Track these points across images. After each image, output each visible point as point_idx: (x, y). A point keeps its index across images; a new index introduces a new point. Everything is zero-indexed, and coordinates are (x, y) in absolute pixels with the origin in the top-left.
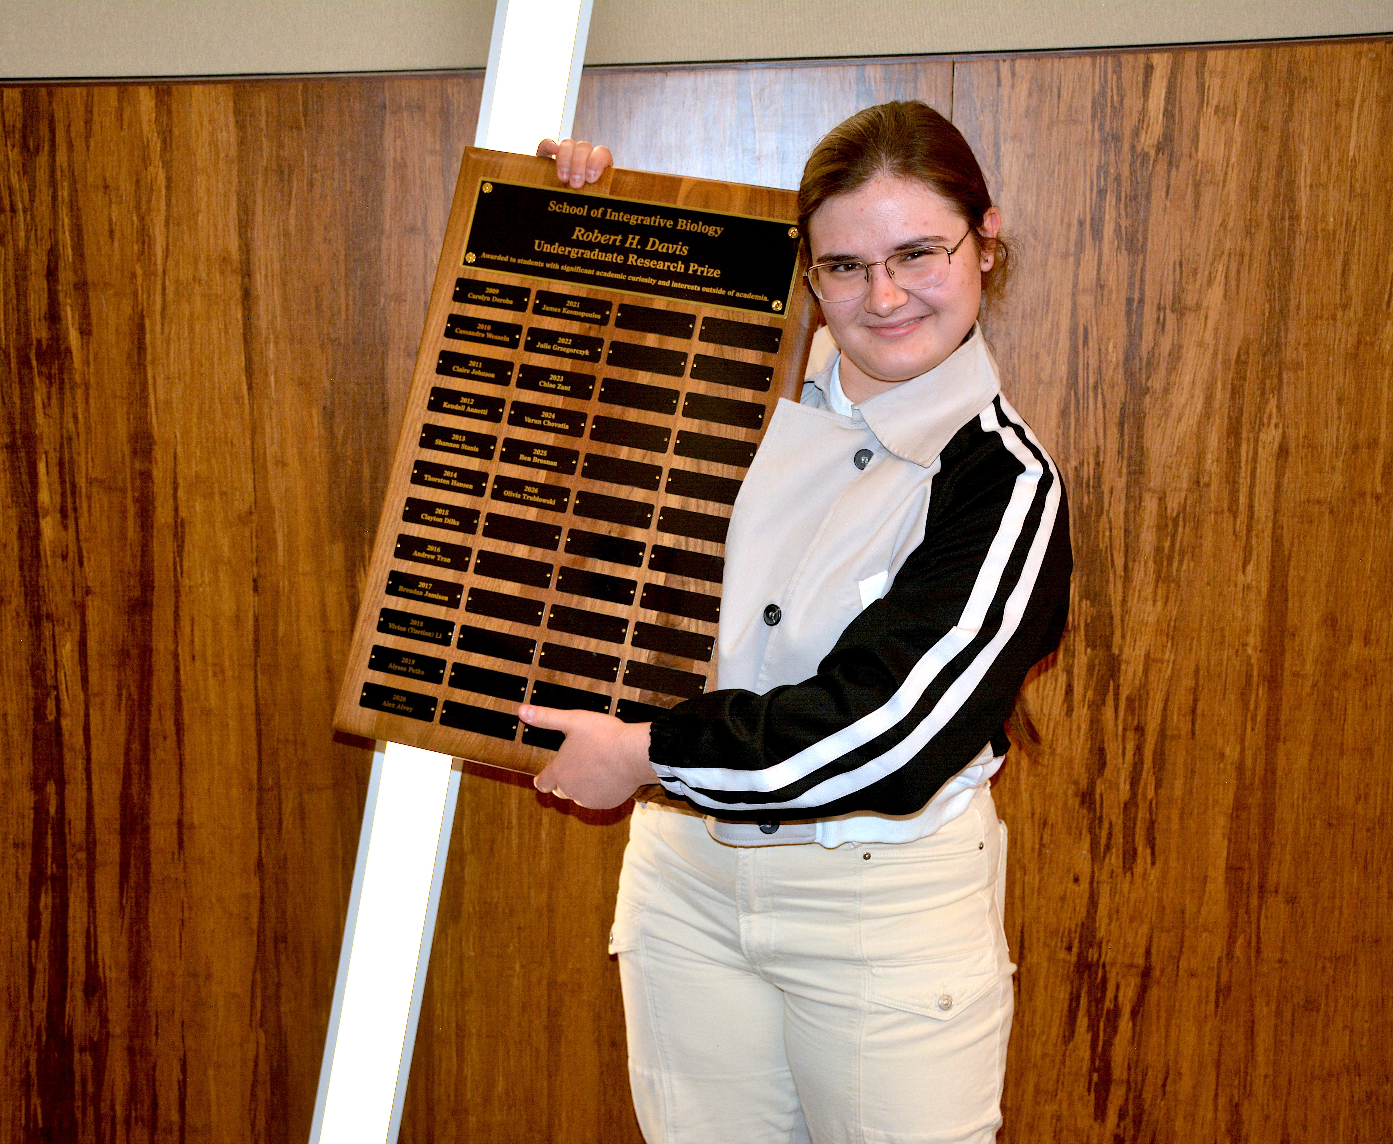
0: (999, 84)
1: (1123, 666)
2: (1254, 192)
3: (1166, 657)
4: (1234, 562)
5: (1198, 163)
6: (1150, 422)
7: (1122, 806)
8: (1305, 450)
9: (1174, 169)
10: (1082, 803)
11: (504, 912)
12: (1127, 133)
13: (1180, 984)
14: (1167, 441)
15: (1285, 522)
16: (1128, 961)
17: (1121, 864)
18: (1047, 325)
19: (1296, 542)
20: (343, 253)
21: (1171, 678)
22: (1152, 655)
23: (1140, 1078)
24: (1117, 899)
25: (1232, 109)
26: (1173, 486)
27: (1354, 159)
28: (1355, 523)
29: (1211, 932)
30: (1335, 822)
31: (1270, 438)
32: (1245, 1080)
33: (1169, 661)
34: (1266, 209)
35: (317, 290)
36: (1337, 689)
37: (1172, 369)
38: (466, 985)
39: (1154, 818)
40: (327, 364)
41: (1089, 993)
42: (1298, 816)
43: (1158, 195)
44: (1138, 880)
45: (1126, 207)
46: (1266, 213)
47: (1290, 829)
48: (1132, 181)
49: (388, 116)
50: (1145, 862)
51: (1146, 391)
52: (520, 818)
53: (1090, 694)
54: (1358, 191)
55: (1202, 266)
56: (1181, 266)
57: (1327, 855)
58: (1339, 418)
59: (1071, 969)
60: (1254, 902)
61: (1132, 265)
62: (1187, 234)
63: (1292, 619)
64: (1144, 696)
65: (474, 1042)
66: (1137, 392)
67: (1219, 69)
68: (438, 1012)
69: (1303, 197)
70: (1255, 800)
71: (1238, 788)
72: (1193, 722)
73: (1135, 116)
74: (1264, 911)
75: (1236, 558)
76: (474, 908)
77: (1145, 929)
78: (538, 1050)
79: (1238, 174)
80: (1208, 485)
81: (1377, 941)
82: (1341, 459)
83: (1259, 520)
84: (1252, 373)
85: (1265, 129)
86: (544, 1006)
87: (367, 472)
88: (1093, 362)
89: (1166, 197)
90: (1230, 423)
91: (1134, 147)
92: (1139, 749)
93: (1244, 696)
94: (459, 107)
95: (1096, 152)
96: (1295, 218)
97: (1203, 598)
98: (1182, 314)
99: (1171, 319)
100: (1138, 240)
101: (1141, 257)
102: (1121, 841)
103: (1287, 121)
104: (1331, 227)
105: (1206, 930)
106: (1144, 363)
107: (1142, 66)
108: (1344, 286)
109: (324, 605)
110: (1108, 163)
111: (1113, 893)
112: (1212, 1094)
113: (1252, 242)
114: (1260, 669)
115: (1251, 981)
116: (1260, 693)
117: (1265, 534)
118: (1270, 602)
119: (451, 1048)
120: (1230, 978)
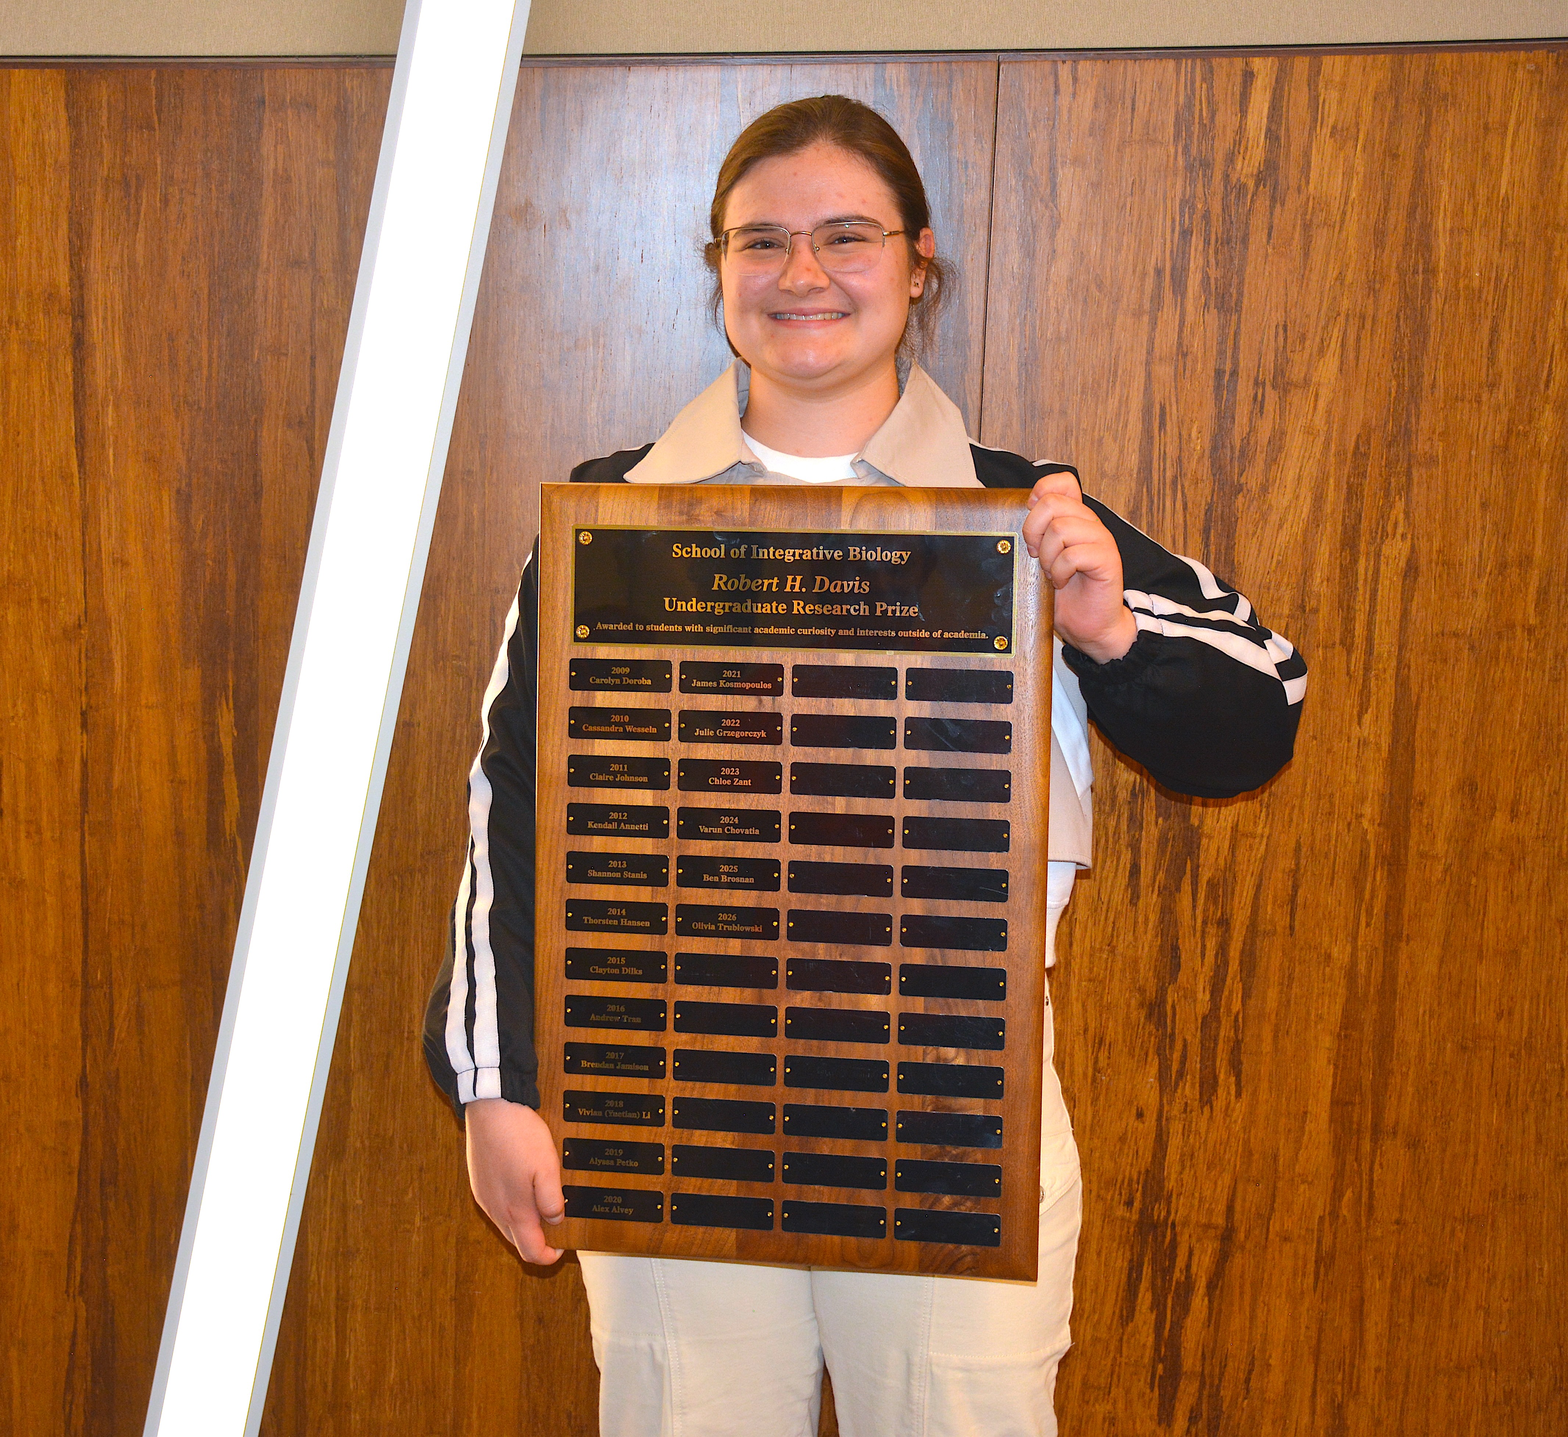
0: (1057, 92)
1: (1204, 841)
2: (1379, 236)
3: (1259, 830)
4: (1347, 709)
5: (1308, 199)
6: (1243, 528)
7: (1200, 1021)
8: (1440, 568)
9: (1278, 205)
10: (1149, 1016)
11: (401, 1148)
12: (1219, 158)
13: (1270, 1251)
14: (1264, 554)
15: (1412, 661)
16: (1204, 1221)
17: (1198, 1097)
18: (1113, 403)
19: (1426, 685)
20: (206, 291)
21: (1264, 859)
22: (1240, 827)
23: (1217, 1371)
24: (1191, 1140)
25: (1353, 130)
26: (1271, 611)
27: (1506, 198)
28: (1502, 664)
29: (1311, 1184)
30: (1470, 1044)
31: (1395, 552)
32: (1351, 1374)
33: (1262, 836)
34: (1395, 260)
35: (171, 339)
36: (1475, 874)
37: (1272, 461)
38: (351, 1242)
39: (1240, 1037)
40: (183, 435)
41: (1154, 1261)
42: (1423, 1037)
43: (1258, 238)
44: (1219, 1115)
45: (1216, 253)
46: (1394, 265)
47: (1413, 1053)
48: (1224, 220)
49: (267, 114)
50: (1229, 1093)
51: (1239, 489)
53: (1161, 876)
54: (1511, 238)
55: (1312, 330)
56: (1285, 331)
57: (1459, 1086)
58: (1483, 528)
59: (1132, 1230)
60: (1367, 1146)
61: (1223, 328)
62: (1294, 290)
63: (1420, 785)
64: (1230, 880)
65: (359, 1316)
66: (1227, 489)
67: (1338, 79)
68: (313, 1276)
69: (1442, 245)
70: (1369, 1015)
71: (1348, 1000)
72: (1292, 915)
73: (1230, 135)
74: (1378, 1159)
75: (1350, 705)
76: (362, 1142)
77: (1227, 1179)
78: (442, 1328)
79: (1360, 214)
80: (1315, 611)
81: (1522, 1197)
82: (1485, 580)
83: (1380, 656)
84: (1374, 469)
85: (1395, 156)
86: (451, 1270)
87: (232, 576)
88: (1172, 450)
89: (1268, 242)
90: (1345, 532)
91: (1228, 176)
92: (1223, 949)
93: (1357, 882)
94: (359, 105)
95: (1180, 181)
96: (1430, 271)
97: (1307, 754)
98: (1286, 391)
99: (1271, 396)
100: (1231, 295)
101: (1234, 317)
102: (1198, 1066)
103: (1422, 148)
104: (1476, 284)
105: (1303, 1182)
106: (1237, 453)
107: (1239, 73)
108: (1492, 359)
109: (173, 747)
110: (1194, 197)
111: (1186, 1132)
112: (1308, 1393)
113: (1376, 302)
114: (1379, 847)
115: (1360, 1248)
116: (1378, 878)
117: (1388, 675)
118: (1392, 761)
119: (329, 1324)
120: (1334, 1244)
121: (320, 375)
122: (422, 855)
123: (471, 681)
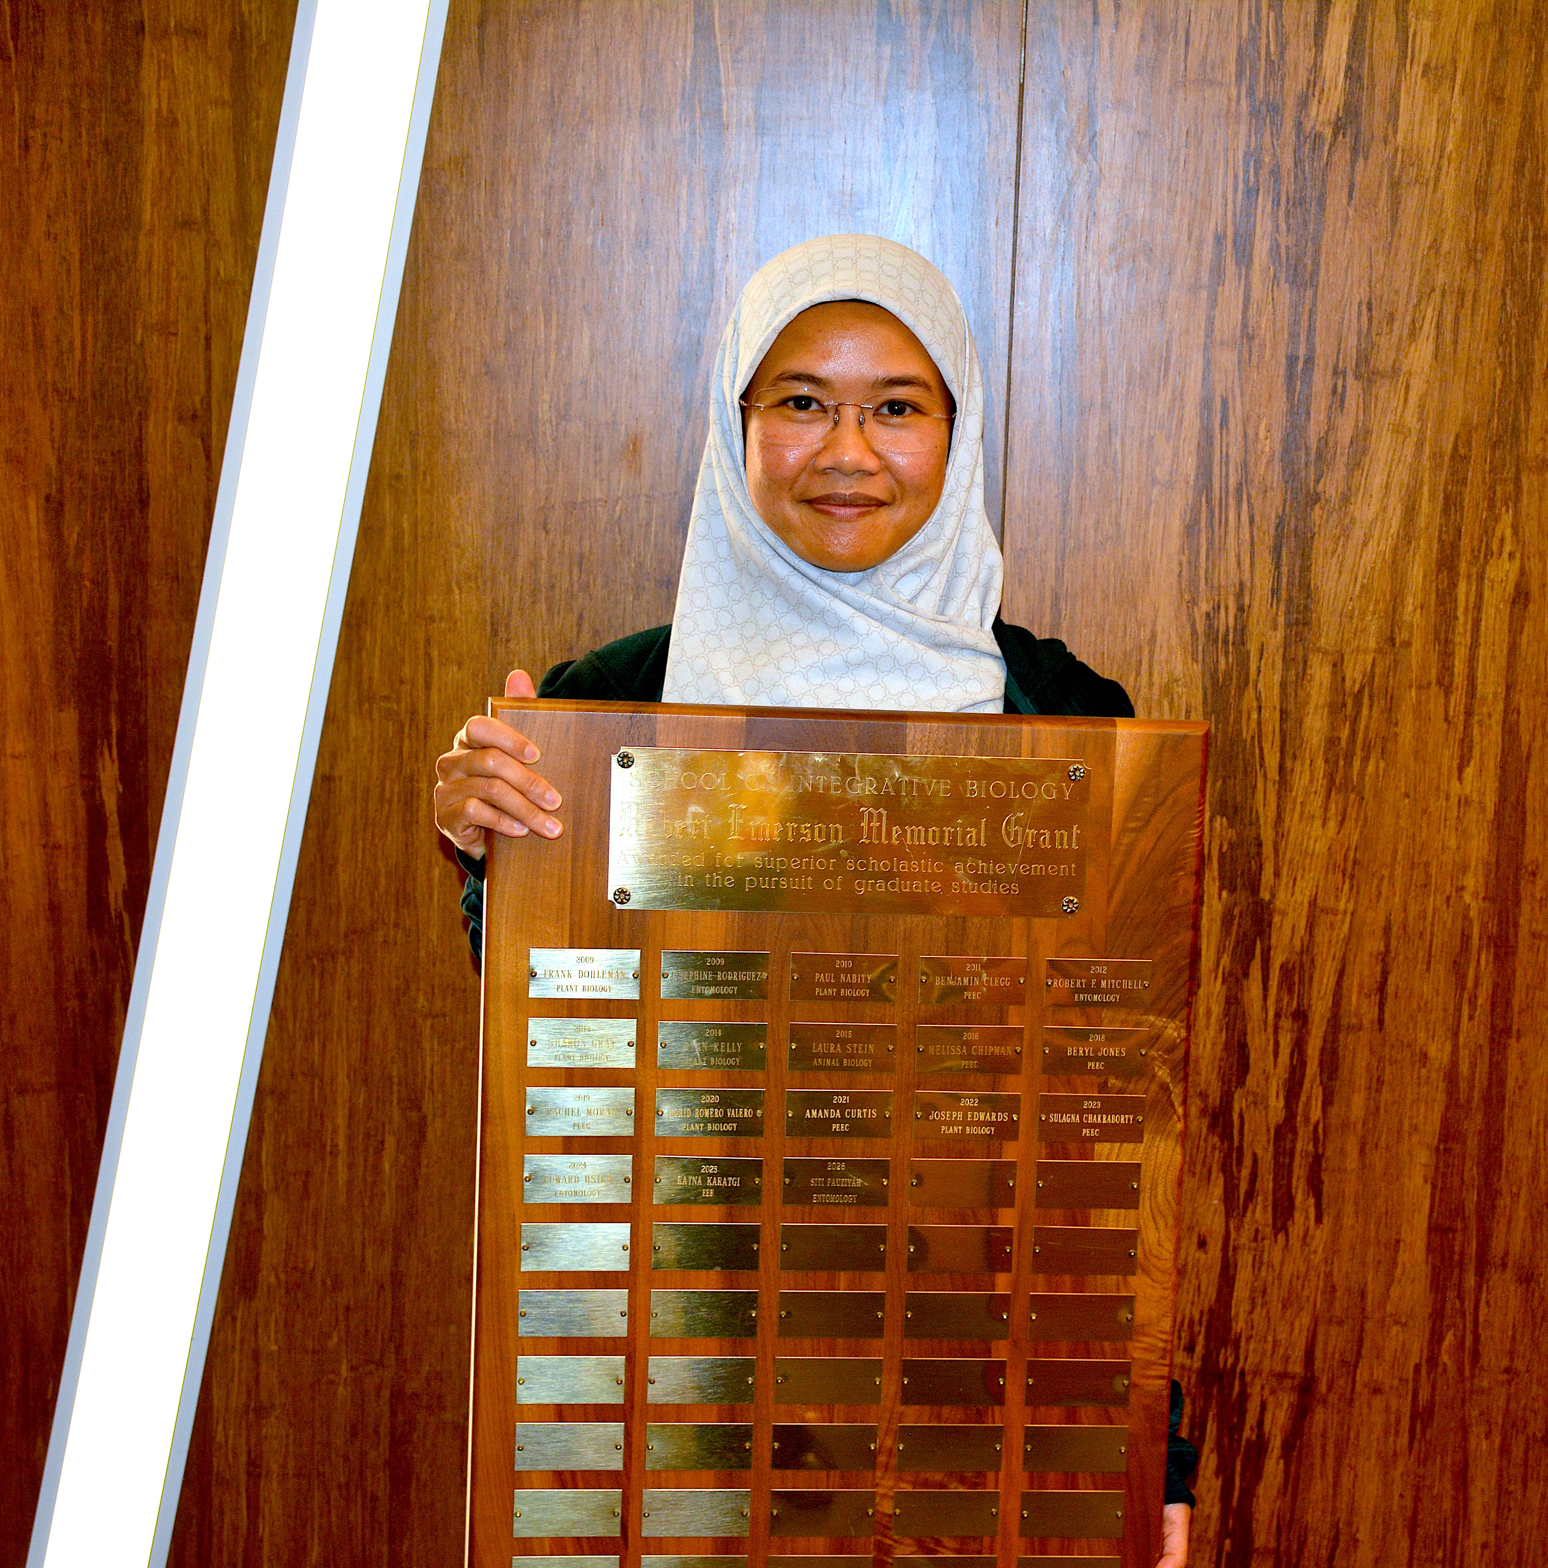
0: (1096, 22)
1: (1277, 919)
2: (1481, 198)
3: (1342, 905)
4: (1446, 761)
5: (1396, 151)
6: (1321, 546)
7: (1272, 1132)
9: (1360, 158)
10: (1212, 1127)
11: (324, 1284)
12: (1291, 101)
13: (1357, 1403)
14: (1345, 577)
15: (1523, 704)
16: (1278, 1368)
17: (1270, 1221)
18: (1165, 396)
19: (1539, 733)
20: (77, 257)
21: (1348, 939)
22: (1320, 902)
23: (1295, 1546)
24: (1263, 1274)
25: (1449, 68)
26: (1354, 645)
29: (1405, 1325)
31: (1502, 575)
33: (1345, 912)
34: (1499, 225)
37: (1355, 466)
38: (264, 1396)
39: (1320, 1151)
40: (52, 430)
41: (1219, 1418)
42: (1537, 1151)
43: (1337, 199)
44: (1295, 1242)
45: (1287, 214)
46: (1499, 231)
47: (1525, 1170)
48: (1296, 176)
49: (147, 44)
50: (1307, 1218)
51: (1315, 499)
52: (350, 1138)
53: (1226, 960)
55: (1401, 309)
56: (1370, 309)
59: (1193, 1380)
60: (1470, 1280)
61: (1295, 306)
62: (1380, 260)
63: (1532, 852)
64: (1307, 965)
65: (275, 1485)
66: (1301, 498)
67: (1429, 7)
68: (220, 1437)
70: (1473, 1124)
71: (1447, 1108)
72: (1381, 1005)
73: (1303, 74)
74: (1484, 1295)
75: (1448, 756)
76: (277, 1277)
77: (1305, 1319)
78: (374, 1498)
79: (1458, 169)
80: (1408, 644)
83: (1484, 699)
84: (1475, 475)
85: (1499, 100)
86: (384, 1430)
87: (114, 599)
88: (1235, 453)
89: (1349, 203)
90: (1441, 551)
91: (1300, 123)
92: (1299, 1046)
93: (1458, 969)
94: (259, 34)
95: (1243, 129)
97: (1398, 816)
98: (1370, 382)
99: (1354, 388)
100: (1305, 266)
101: (1309, 293)
102: (1271, 1185)
103: (1532, 89)
105: (1396, 1323)
106: (1313, 456)
110: (1260, 148)
111: (1257, 1263)
113: (1478, 273)
114: (1483, 926)
115: (1463, 1400)
116: (1483, 962)
117: (1493, 721)
118: (1498, 823)
119: (239, 1493)
120: (1433, 1396)
121: (217, 358)
122: (346, 935)
123: (402, 726)
